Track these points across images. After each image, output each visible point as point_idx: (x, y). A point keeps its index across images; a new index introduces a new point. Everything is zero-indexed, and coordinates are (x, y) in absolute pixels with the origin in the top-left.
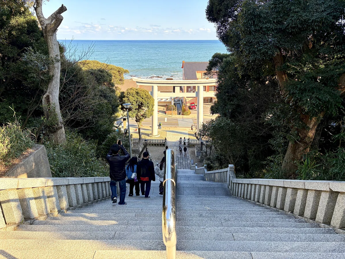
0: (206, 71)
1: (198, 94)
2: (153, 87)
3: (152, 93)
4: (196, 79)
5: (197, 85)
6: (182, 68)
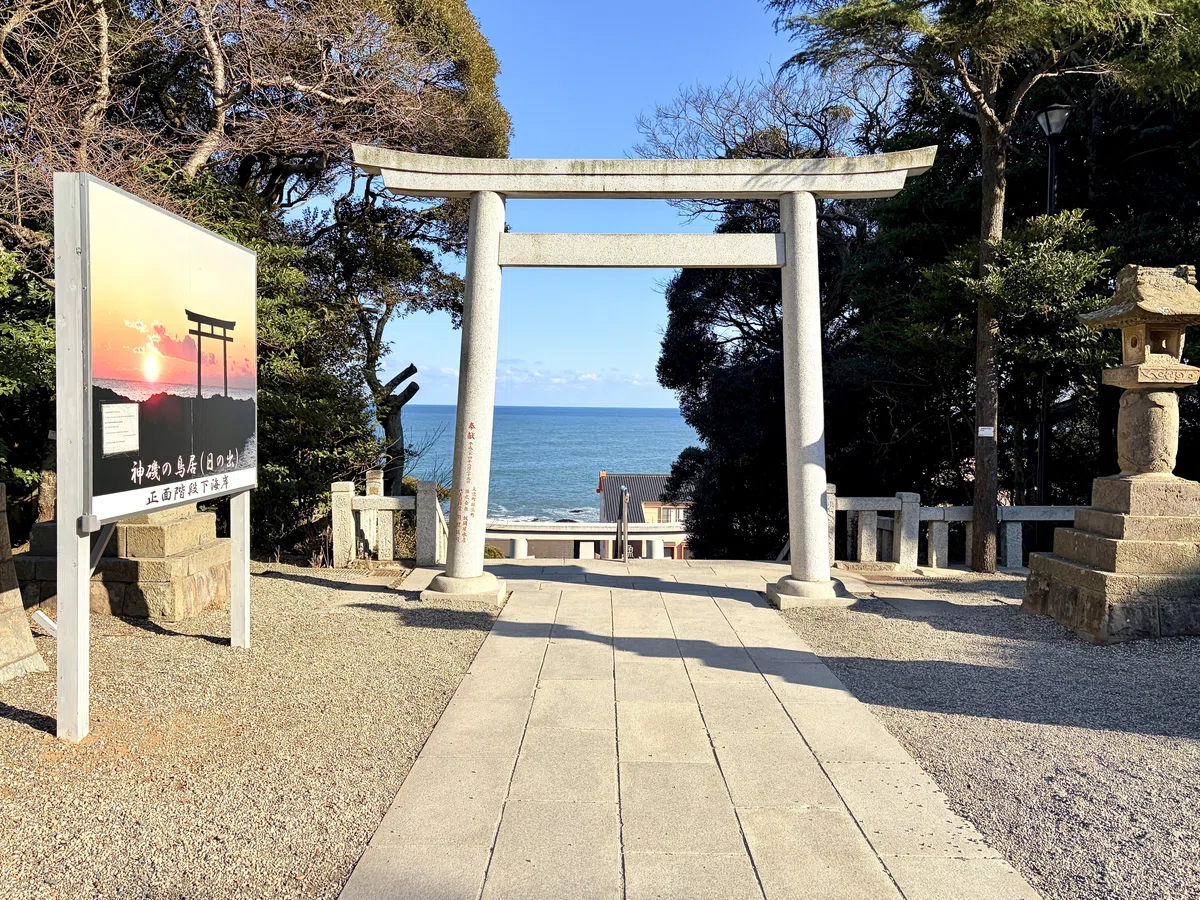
0: (665, 491)
2: (513, 542)
4: (642, 520)
5: (644, 538)
6: (598, 491)
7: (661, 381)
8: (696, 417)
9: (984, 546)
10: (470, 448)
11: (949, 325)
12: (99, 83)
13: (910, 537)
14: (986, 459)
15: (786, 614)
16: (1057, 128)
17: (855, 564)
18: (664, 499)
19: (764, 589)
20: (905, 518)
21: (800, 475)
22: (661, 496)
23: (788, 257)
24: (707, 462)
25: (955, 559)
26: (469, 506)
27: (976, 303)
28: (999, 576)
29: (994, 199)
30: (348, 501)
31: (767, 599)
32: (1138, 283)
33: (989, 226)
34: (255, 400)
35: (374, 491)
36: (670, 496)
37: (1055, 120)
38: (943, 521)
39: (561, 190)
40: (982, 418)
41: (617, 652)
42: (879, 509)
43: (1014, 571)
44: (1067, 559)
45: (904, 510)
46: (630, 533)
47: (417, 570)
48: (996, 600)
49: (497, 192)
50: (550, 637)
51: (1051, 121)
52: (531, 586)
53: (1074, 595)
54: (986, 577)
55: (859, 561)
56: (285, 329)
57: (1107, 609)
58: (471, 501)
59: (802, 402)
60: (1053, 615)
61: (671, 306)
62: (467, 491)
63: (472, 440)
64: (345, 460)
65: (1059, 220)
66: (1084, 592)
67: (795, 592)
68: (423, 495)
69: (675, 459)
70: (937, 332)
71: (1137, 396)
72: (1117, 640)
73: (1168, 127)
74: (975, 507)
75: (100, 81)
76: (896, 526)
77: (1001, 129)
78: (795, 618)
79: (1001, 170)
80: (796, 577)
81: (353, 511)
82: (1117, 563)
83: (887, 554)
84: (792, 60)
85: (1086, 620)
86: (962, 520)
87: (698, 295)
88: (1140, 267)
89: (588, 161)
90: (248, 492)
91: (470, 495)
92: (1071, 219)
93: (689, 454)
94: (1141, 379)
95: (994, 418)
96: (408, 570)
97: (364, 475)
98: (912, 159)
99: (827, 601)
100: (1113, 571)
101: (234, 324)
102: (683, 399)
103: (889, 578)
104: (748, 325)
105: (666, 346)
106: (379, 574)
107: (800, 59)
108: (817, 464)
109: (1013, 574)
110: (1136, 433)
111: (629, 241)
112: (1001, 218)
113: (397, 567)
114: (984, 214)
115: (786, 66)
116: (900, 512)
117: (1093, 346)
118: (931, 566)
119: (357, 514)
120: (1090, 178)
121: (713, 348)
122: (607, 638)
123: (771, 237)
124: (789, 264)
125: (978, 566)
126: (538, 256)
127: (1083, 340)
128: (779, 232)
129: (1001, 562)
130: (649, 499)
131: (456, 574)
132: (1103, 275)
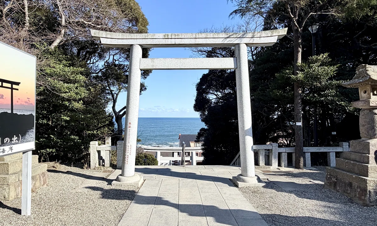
0: (196, 140)
1: (192, 158)
2: (157, 152)
3: (156, 157)
4: (190, 146)
5: (190, 151)
6: (179, 139)
7: (195, 110)
8: (205, 120)
9: (299, 161)
10: (129, 131)
11: (285, 91)
12: (25, 22)
13: (275, 158)
14: (299, 133)
15: (241, 189)
16: (315, 31)
17: (258, 166)
18: (196, 141)
19: (232, 178)
20: (273, 151)
21: (244, 139)
22: (195, 141)
23: (238, 65)
24: (207, 132)
25: (290, 164)
26: (129, 151)
27: (293, 84)
28: (305, 171)
29: (298, 52)
30: (95, 147)
31: (233, 182)
32: (367, 70)
33: (297, 59)
34: (34, 114)
35: (108, 143)
36: (197, 141)
37: (314, 29)
38: (285, 152)
39: (161, 43)
40: (297, 119)
41: (180, 213)
42: (265, 149)
43: (309, 168)
44: (344, 170)
45: (273, 149)
46: (185, 150)
47: (117, 170)
48: (310, 181)
49: (139, 45)
50: (154, 204)
51: (313, 29)
52: (152, 177)
53: (350, 185)
54: (301, 171)
55: (259, 166)
56: (77, 94)
57: (368, 192)
58: (130, 150)
59: (244, 114)
60: (340, 191)
61: (197, 90)
62: (128, 146)
63: (130, 128)
64: (98, 134)
65: (320, 57)
66: (355, 184)
67: (243, 181)
68: (119, 146)
69: (199, 131)
70: (280, 93)
71: (368, 111)
72: (373, 204)
73: (342, 34)
74: (296, 148)
75: (26, 21)
76: (270, 154)
77: (300, 30)
78: (244, 191)
79: (300, 42)
80: (243, 175)
81: (97, 151)
82: (369, 174)
83: (268, 163)
84: (233, 12)
85: (357, 195)
86: (292, 152)
87: (204, 87)
88: (367, 65)
89: (170, 34)
90: (31, 151)
91: (129, 148)
92: (323, 56)
93: (202, 130)
94: (371, 105)
95: (301, 120)
96: (114, 170)
97: (105, 138)
98: (279, 32)
99: (255, 184)
100: (367, 176)
101: (20, 83)
102: (201, 115)
103: (270, 172)
104: (218, 95)
105: (196, 101)
106: (104, 172)
107: (236, 12)
108: (250, 136)
109: (309, 169)
110: (369, 124)
111: (184, 61)
112: (301, 57)
113: (111, 169)
114: (295, 56)
115: (231, 14)
116: (272, 150)
117: (333, 96)
118: (282, 167)
119: (99, 152)
120: (320, 49)
121: (209, 101)
122: (176, 204)
123: (232, 59)
124: (238, 68)
125: (298, 167)
126: (153, 66)
127: (329, 94)
128: (234, 57)
129: (305, 165)
130: (192, 141)
131: (125, 175)
132: (335, 74)
